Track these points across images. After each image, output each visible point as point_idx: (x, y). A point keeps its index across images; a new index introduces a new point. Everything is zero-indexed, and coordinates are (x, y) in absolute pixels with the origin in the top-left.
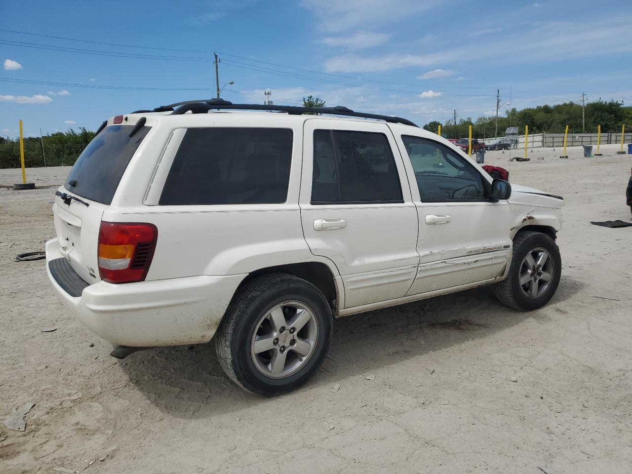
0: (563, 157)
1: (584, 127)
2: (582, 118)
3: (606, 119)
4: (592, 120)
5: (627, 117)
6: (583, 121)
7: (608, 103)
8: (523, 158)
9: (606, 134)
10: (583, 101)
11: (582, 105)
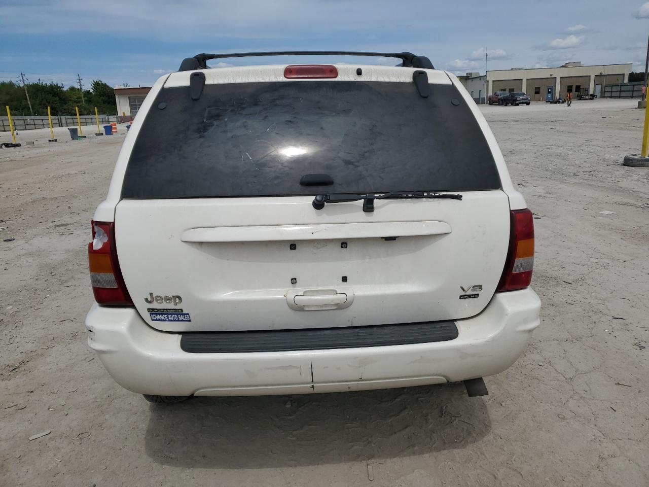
0: (53, 141)
1: (31, 110)
2: (26, 99)
3: (51, 101)
4: (38, 102)
5: (71, 100)
6: (29, 103)
7: (48, 84)
8: (13, 143)
9: (57, 117)
10: (24, 81)
11: (22, 85)
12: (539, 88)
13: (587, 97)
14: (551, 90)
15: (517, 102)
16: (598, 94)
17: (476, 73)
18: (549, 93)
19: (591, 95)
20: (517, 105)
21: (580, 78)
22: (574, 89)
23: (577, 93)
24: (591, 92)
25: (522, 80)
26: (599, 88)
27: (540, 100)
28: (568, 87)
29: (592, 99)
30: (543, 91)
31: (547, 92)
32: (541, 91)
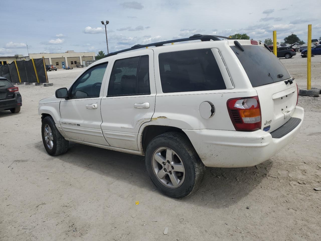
12: (58, 62)
13: (81, 66)
14: (64, 63)
15: (50, 69)
16: (84, 65)
17: (21, 55)
18: (63, 65)
19: (82, 66)
20: (50, 71)
21: (76, 58)
22: (74, 63)
23: (75, 65)
24: (81, 64)
25: (49, 58)
26: (84, 62)
27: (59, 68)
28: (71, 62)
29: (83, 67)
30: (60, 64)
31: (62, 64)
32: (59, 64)
